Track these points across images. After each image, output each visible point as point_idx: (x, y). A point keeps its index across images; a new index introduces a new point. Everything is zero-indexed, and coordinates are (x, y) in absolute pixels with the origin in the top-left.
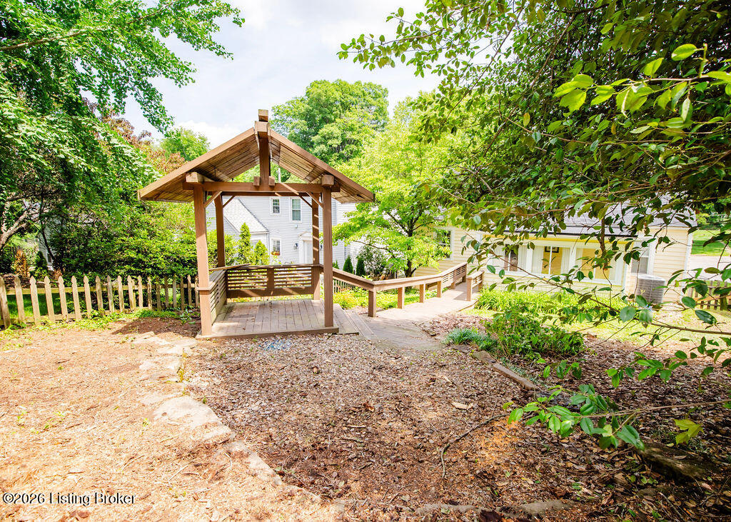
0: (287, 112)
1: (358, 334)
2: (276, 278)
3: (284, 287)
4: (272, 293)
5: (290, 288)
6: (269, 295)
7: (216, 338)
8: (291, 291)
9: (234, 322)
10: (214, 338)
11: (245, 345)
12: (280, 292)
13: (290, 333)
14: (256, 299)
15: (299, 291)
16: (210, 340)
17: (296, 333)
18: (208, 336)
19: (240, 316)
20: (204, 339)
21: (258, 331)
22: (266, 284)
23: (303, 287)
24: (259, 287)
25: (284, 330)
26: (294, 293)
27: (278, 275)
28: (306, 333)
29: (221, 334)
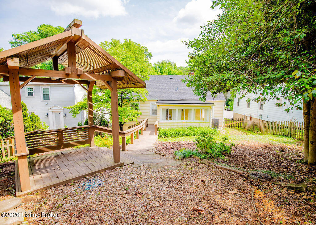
0: (25, 38)
1: (133, 163)
2: (65, 137)
3: (71, 142)
4: (62, 147)
5: (75, 142)
6: (60, 148)
7: (37, 191)
8: (75, 144)
9: (43, 173)
10: (34, 191)
11: (66, 190)
12: (68, 145)
13: (95, 173)
14: (51, 153)
15: (81, 143)
16: (32, 193)
17: (99, 171)
18: (29, 191)
19: (45, 168)
20: (25, 195)
21: (70, 176)
22: (56, 142)
23: (84, 140)
24: (52, 144)
25: (90, 172)
26: (78, 144)
27: (66, 135)
28: (105, 170)
29: (39, 186)
